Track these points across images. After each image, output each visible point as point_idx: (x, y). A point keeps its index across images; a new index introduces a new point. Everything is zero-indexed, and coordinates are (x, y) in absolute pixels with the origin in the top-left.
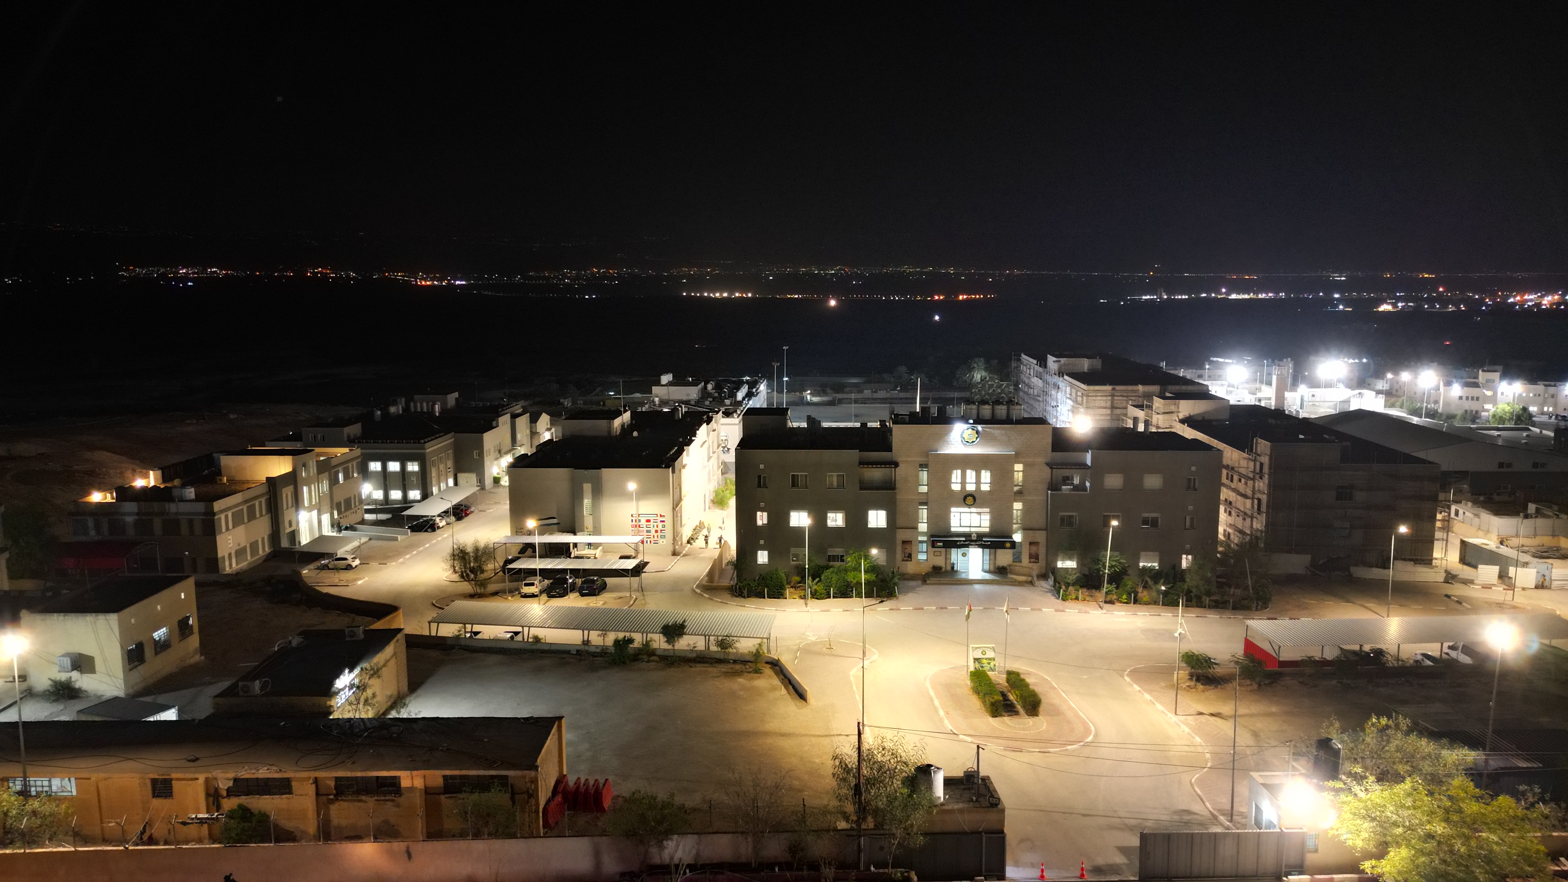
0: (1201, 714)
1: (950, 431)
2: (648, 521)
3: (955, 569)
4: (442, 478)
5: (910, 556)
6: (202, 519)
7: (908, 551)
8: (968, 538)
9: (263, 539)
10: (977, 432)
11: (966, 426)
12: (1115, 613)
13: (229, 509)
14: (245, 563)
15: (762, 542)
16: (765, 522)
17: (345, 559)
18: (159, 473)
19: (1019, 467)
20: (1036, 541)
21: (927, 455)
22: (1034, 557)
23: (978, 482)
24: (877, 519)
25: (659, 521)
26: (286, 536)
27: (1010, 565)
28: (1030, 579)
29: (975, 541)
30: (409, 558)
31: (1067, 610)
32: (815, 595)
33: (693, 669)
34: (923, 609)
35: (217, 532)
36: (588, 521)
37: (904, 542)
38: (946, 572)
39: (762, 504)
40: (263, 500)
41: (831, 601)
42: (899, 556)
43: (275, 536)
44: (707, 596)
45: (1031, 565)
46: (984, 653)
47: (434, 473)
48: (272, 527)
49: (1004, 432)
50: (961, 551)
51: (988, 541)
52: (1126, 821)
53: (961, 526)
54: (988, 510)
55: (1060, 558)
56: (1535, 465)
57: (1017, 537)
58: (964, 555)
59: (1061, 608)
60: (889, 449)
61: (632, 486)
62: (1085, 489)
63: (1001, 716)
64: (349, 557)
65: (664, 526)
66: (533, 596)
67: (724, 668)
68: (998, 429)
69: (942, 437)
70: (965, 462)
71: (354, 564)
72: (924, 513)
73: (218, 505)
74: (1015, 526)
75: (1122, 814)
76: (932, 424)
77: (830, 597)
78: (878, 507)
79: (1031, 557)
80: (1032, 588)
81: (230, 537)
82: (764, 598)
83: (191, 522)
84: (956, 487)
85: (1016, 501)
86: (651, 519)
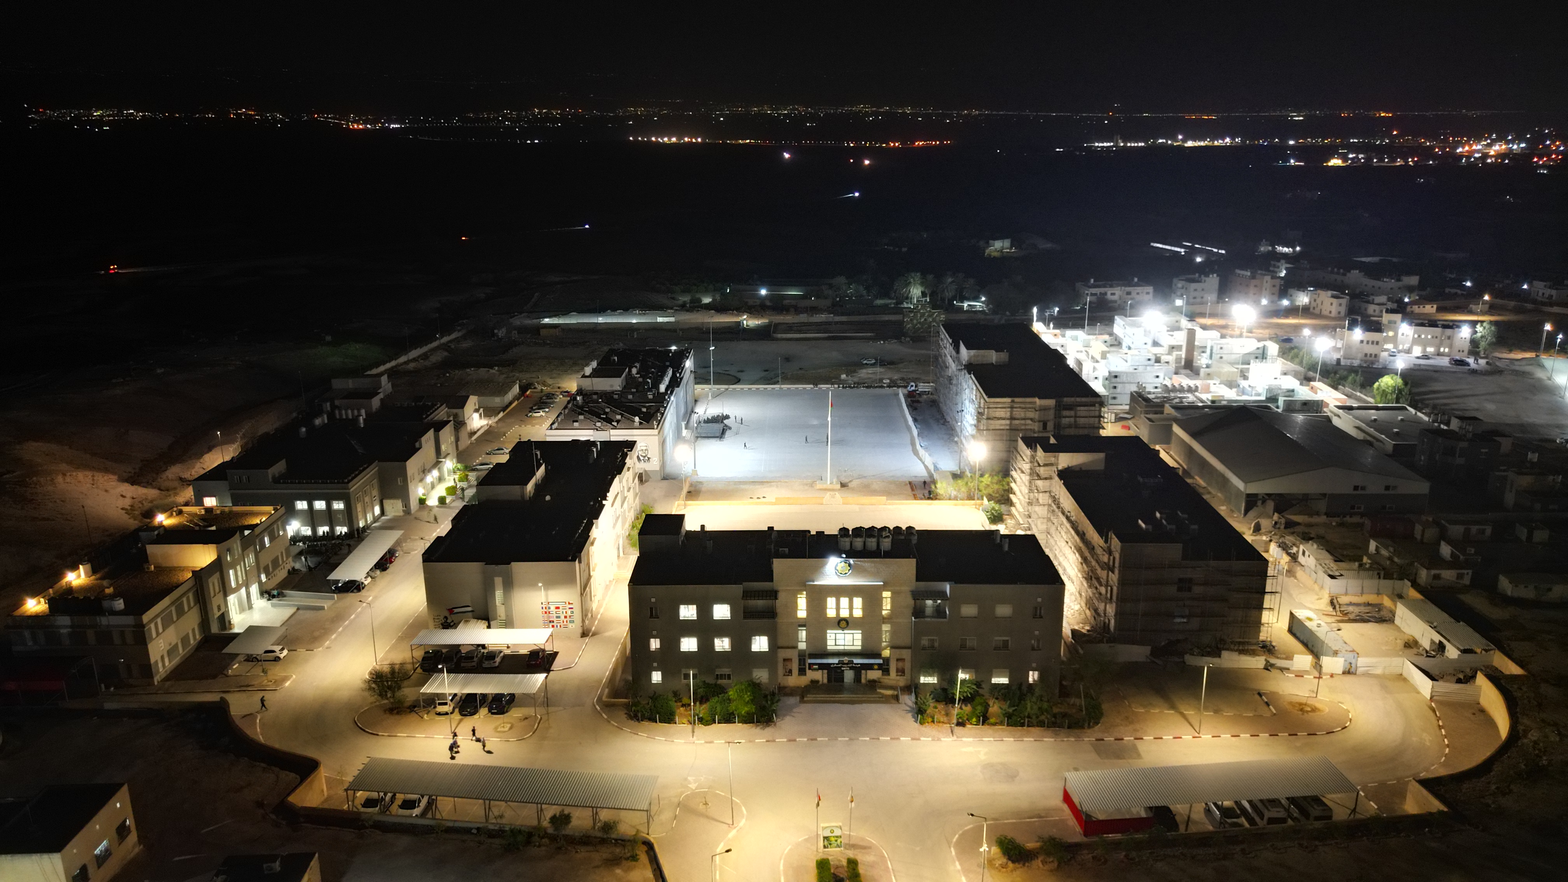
1: (824, 565)
2: (557, 608)
4: (368, 509)
5: (790, 672)
6: (133, 631)
7: (789, 667)
8: (841, 662)
9: (193, 630)
10: (850, 565)
11: (840, 560)
12: (964, 739)
13: (157, 616)
14: (178, 658)
15: (655, 664)
16: (658, 646)
17: (274, 651)
18: (88, 566)
19: (887, 594)
20: (903, 657)
21: (805, 585)
22: (901, 671)
23: (851, 608)
24: (760, 644)
25: (567, 608)
26: (216, 621)
27: (879, 678)
28: (895, 694)
30: (335, 638)
31: (922, 739)
32: (702, 722)
33: (578, 852)
34: (795, 740)
35: (148, 640)
36: (501, 611)
37: (784, 660)
38: (823, 685)
40: (191, 595)
41: (716, 727)
42: (781, 671)
43: (205, 623)
44: (605, 717)
45: (898, 677)
46: (832, 831)
47: (359, 508)
48: (202, 616)
49: (873, 565)
51: (858, 664)
53: (836, 645)
54: (860, 632)
55: (922, 674)
57: (887, 654)
59: (917, 737)
60: (771, 580)
62: (945, 616)
64: (277, 648)
65: (572, 612)
67: (605, 852)
68: (868, 562)
69: (818, 570)
70: (838, 591)
71: (282, 656)
72: (802, 635)
73: (146, 618)
74: (883, 644)
76: (809, 558)
77: (715, 722)
78: (761, 633)
79: (898, 671)
80: (896, 706)
81: (161, 641)
82: (656, 722)
83: (122, 633)
84: (831, 613)
85: (885, 624)
86: (561, 608)
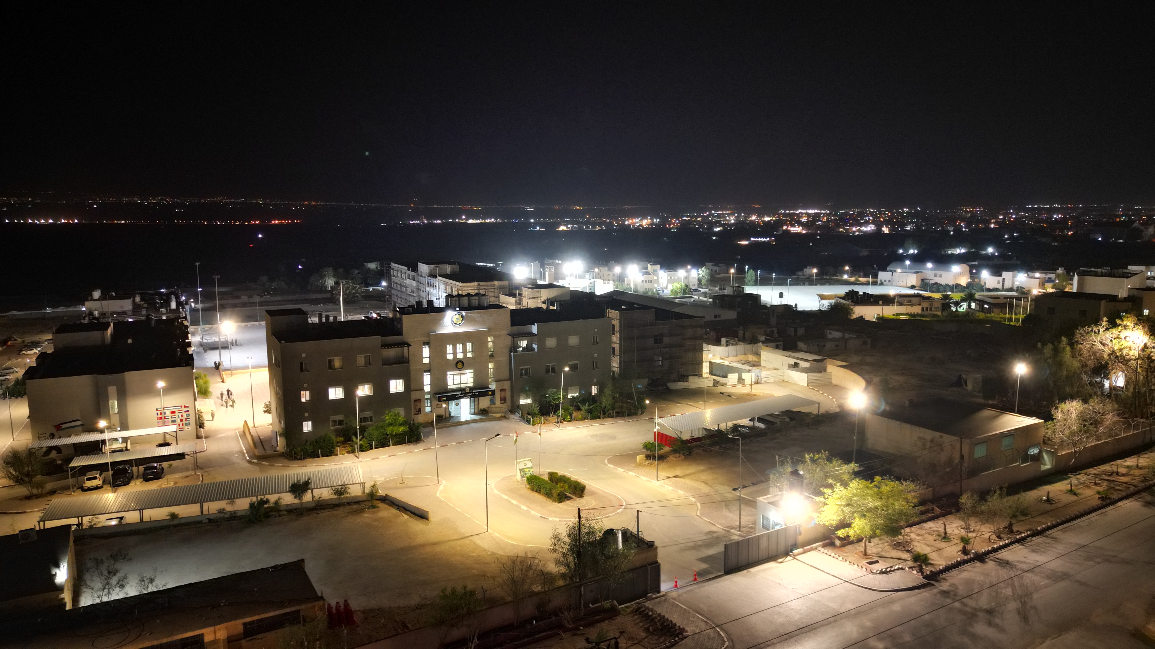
0: (669, 477)
1: (444, 317)
2: (173, 412)
3: (451, 415)
5: (420, 410)
7: (418, 407)
8: (463, 392)
10: (462, 316)
11: (454, 313)
15: (306, 415)
16: (308, 398)
19: (490, 339)
20: (505, 388)
21: (429, 335)
22: (503, 400)
23: (465, 352)
24: (397, 386)
25: (183, 411)
27: (488, 407)
28: (503, 415)
29: (468, 393)
31: (540, 432)
32: (362, 449)
33: (321, 515)
34: (447, 445)
36: (115, 420)
37: (415, 401)
38: (446, 418)
39: (305, 385)
41: (374, 452)
42: (413, 411)
44: (267, 463)
45: (502, 405)
46: (526, 465)
49: (479, 315)
50: (455, 402)
51: (476, 392)
52: (688, 544)
53: (454, 384)
54: (472, 371)
55: (521, 397)
56: (716, 316)
57: (493, 386)
58: (457, 404)
59: (536, 431)
60: (400, 333)
61: (161, 384)
62: (533, 349)
63: (564, 501)
65: (188, 415)
66: (97, 488)
67: (347, 509)
68: (475, 313)
69: (438, 322)
70: (455, 338)
72: (427, 379)
74: (490, 380)
75: (682, 542)
76: (431, 313)
77: (372, 449)
78: (396, 377)
79: (501, 399)
80: (508, 420)
82: (319, 457)
84: (450, 357)
85: (490, 362)
86: (176, 411)
